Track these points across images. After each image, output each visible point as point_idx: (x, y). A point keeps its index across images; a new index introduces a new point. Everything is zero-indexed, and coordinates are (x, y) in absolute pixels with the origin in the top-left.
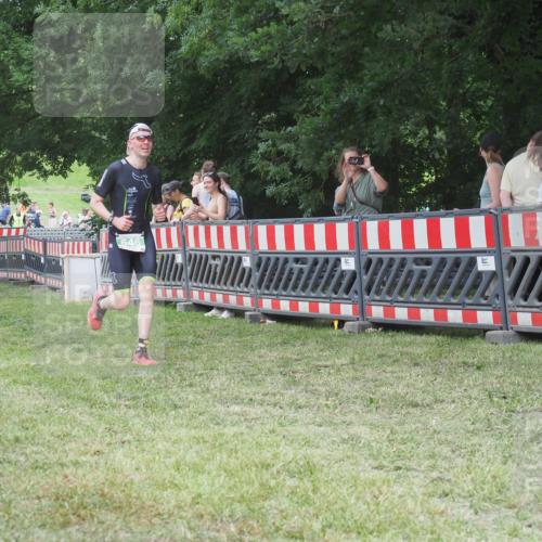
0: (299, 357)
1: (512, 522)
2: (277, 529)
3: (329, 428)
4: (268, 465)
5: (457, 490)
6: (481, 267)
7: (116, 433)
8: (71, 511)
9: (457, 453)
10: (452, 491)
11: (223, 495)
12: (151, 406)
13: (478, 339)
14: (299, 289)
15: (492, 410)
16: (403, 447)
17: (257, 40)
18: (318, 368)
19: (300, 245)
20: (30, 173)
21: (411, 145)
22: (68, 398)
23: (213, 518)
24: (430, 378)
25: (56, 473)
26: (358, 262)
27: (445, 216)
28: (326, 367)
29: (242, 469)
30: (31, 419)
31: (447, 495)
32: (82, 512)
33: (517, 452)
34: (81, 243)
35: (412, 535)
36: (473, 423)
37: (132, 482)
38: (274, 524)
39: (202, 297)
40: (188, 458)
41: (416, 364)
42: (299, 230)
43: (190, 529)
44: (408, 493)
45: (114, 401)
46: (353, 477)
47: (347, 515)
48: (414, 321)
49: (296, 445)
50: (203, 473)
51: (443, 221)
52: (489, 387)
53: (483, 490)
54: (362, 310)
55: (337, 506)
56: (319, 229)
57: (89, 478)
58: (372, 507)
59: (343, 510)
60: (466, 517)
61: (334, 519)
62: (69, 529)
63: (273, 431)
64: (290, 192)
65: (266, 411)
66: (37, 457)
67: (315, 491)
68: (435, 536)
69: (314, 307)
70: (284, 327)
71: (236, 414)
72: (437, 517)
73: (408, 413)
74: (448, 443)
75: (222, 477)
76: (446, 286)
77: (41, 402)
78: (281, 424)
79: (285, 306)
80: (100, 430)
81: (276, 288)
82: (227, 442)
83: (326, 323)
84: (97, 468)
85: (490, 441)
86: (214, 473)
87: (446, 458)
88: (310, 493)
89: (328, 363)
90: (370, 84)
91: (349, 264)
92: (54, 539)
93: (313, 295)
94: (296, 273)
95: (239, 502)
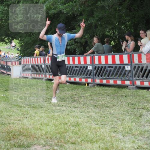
0: (76, 94)
1: (133, 139)
2: (68, 141)
3: (84, 113)
4: (66, 124)
5: (118, 130)
6: (126, 69)
7: (25, 115)
8: (11, 136)
9: (119, 120)
10: (117, 131)
11: (54, 132)
12: (35, 107)
13: (125, 88)
14: (76, 75)
15: (129, 108)
16: (104, 119)
17: (66, 7)
18: (81, 97)
19: (76, 63)
20: (2, 43)
21: (108, 35)
22: (12, 105)
23: (51, 138)
24: (112, 99)
25: (8, 126)
26: (93, 67)
27: (117, 54)
28: (84, 96)
29: (59, 124)
30: (1, 111)
31: (115, 132)
32: (15, 137)
33: (135, 120)
34: (16, 62)
35: (105, 143)
36: (123, 112)
37: (29, 128)
38: (67, 140)
39: (49, 77)
40: (44, 122)
41: (108, 96)
42: (76, 58)
43: (44, 141)
44: (105, 131)
45: (25, 106)
46: (90, 127)
47: (88, 137)
48: (108, 84)
49: (74, 118)
50: (49, 125)
51: (116, 56)
52: (128, 102)
53: (125, 130)
54: (94, 81)
55: (85, 135)
56: (82, 58)
57: (17, 127)
58: (95, 135)
59: (87, 136)
60: (121, 138)
61: (84, 138)
62: (11, 142)
63: (68, 114)
64: (74, 48)
65: (66, 109)
66: (3, 121)
67: (79, 131)
68: (112, 143)
69: (80, 80)
70: (72, 85)
71: (58, 109)
72: (112, 138)
73: (106, 109)
74: (116, 117)
75: (54, 127)
76: (117, 74)
77: (4, 106)
78: (70, 112)
79: (72, 79)
80: (20, 114)
81: (70, 74)
82: (55, 117)
83: (84, 84)
84: (19, 124)
85: (128, 117)
86: (51, 126)
87: (115, 121)
88: (78, 131)
89: (84, 95)
90: (96, 18)
91: (90, 68)
92: (7, 144)
93: (80, 76)
94: (75, 70)
95: (58, 134)
